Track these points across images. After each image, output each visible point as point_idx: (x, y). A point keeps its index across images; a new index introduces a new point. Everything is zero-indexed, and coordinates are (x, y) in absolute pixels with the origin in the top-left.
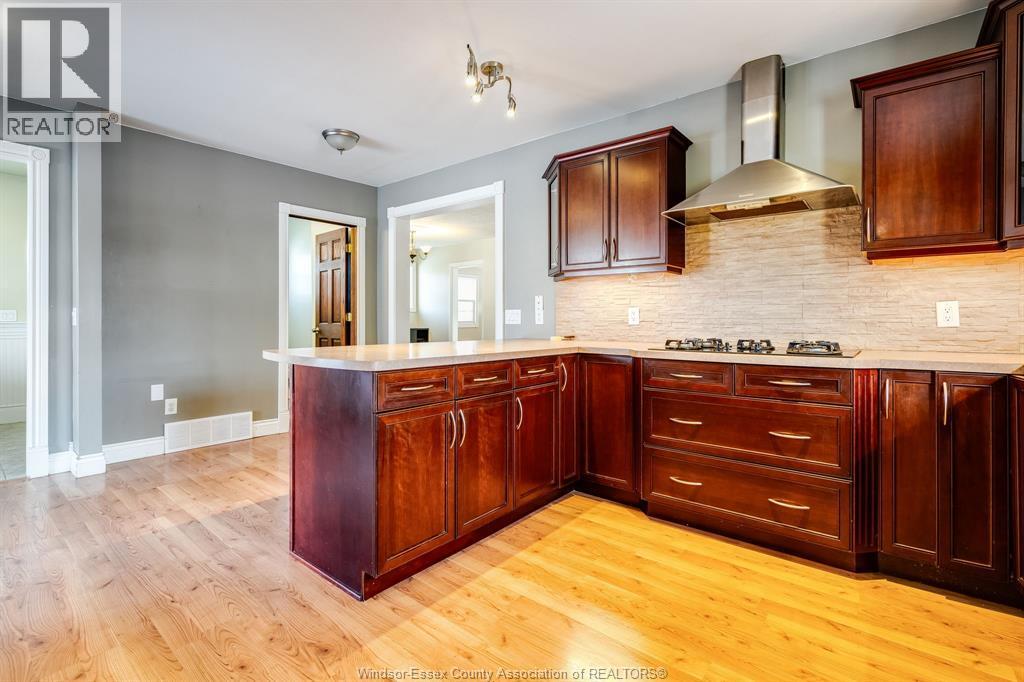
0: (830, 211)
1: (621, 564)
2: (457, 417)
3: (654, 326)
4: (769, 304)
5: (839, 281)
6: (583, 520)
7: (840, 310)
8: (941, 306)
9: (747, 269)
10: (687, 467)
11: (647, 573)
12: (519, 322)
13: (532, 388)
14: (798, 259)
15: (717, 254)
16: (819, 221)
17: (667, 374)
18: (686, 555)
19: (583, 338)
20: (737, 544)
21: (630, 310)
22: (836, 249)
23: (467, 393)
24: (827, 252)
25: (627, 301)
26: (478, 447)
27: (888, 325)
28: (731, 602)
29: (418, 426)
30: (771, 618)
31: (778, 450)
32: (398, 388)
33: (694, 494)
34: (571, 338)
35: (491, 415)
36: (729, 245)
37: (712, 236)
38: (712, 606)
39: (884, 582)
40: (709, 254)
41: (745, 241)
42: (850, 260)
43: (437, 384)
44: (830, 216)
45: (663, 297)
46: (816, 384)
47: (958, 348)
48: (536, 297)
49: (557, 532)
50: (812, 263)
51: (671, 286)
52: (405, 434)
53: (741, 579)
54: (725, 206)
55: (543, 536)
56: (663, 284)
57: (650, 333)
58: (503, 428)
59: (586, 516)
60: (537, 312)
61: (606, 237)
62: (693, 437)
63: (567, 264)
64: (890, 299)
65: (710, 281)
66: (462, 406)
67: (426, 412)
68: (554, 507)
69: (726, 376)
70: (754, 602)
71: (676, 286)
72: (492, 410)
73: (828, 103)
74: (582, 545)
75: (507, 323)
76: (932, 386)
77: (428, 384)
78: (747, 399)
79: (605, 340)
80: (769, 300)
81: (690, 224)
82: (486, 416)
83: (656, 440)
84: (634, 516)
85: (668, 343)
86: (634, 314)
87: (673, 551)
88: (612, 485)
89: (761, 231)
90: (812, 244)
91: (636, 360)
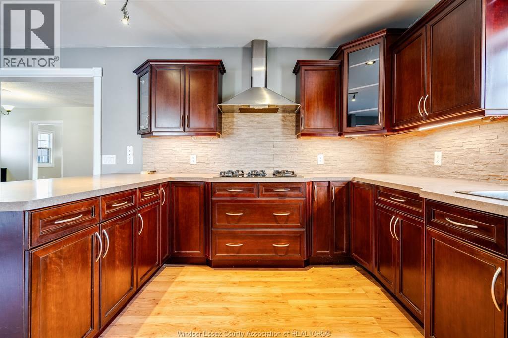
0: (284, 115)
1: (213, 301)
2: (102, 236)
3: (205, 164)
4: (260, 154)
5: (287, 145)
6: (178, 281)
7: (287, 157)
8: (319, 156)
9: (251, 137)
10: (234, 237)
11: (228, 302)
12: (114, 163)
13: (146, 206)
14: (272, 134)
15: (238, 129)
16: (279, 118)
17: (225, 190)
18: (241, 284)
19: (161, 172)
20: (258, 270)
21: (192, 156)
22: (286, 131)
23: (108, 216)
24: (282, 132)
25: (190, 151)
26: (115, 254)
27: (303, 163)
28: (272, 301)
29: (69, 251)
30: (291, 302)
31: (277, 221)
32: (51, 222)
33: (238, 251)
34: (154, 172)
35: (123, 229)
36: (243, 125)
37: (235, 120)
38: (265, 306)
39: (313, 268)
40: (233, 129)
41: (250, 124)
42: (291, 136)
43: (85, 213)
44: (284, 117)
45: (210, 149)
46: (292, 189)
47: (323, 172)
48: (128, 147)
49: (166, 295)
50: (277, 136)
51: (215, 144)
52: (58, 261)
53: (269, 287)
54: (249, 106)
55: (159, 300)
56: (210, 142)
57: (202, 169)
58: (131, 236)
59: (179, 279)
60: (128, 157)
61: (182, 114)
62: (238, 221)
63: (156, 127)
64: (304, 153)
65: (234, 142)
66: (104, 227)
67: (77, 237)
68: (156, 279)
69: (255, 189)
70: (280, 297)
71: (217, 144)
72: (124, 225)
73: (283, 68)
74: (185, 297)
75: (103, 163)
76: (329, 187)
77: (78, 214)
78: (264, 199)
79: (176, 173)
80: (260, 152)
81: (224, 113)
82: (120, 230)
83: (220, 226)
84: (205, 270)
85: (221, 173)
86: (194, 158)
87: (234, 284)
88: (191, 256)
89: (257, 120)
90: (277, 128)
91: (207, 184)
